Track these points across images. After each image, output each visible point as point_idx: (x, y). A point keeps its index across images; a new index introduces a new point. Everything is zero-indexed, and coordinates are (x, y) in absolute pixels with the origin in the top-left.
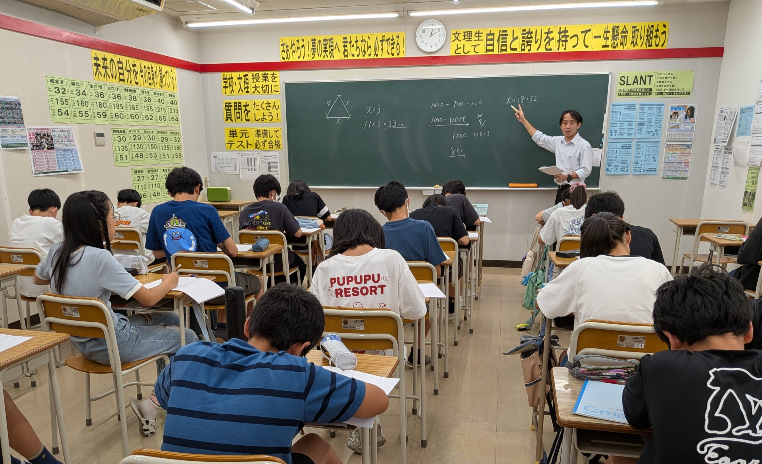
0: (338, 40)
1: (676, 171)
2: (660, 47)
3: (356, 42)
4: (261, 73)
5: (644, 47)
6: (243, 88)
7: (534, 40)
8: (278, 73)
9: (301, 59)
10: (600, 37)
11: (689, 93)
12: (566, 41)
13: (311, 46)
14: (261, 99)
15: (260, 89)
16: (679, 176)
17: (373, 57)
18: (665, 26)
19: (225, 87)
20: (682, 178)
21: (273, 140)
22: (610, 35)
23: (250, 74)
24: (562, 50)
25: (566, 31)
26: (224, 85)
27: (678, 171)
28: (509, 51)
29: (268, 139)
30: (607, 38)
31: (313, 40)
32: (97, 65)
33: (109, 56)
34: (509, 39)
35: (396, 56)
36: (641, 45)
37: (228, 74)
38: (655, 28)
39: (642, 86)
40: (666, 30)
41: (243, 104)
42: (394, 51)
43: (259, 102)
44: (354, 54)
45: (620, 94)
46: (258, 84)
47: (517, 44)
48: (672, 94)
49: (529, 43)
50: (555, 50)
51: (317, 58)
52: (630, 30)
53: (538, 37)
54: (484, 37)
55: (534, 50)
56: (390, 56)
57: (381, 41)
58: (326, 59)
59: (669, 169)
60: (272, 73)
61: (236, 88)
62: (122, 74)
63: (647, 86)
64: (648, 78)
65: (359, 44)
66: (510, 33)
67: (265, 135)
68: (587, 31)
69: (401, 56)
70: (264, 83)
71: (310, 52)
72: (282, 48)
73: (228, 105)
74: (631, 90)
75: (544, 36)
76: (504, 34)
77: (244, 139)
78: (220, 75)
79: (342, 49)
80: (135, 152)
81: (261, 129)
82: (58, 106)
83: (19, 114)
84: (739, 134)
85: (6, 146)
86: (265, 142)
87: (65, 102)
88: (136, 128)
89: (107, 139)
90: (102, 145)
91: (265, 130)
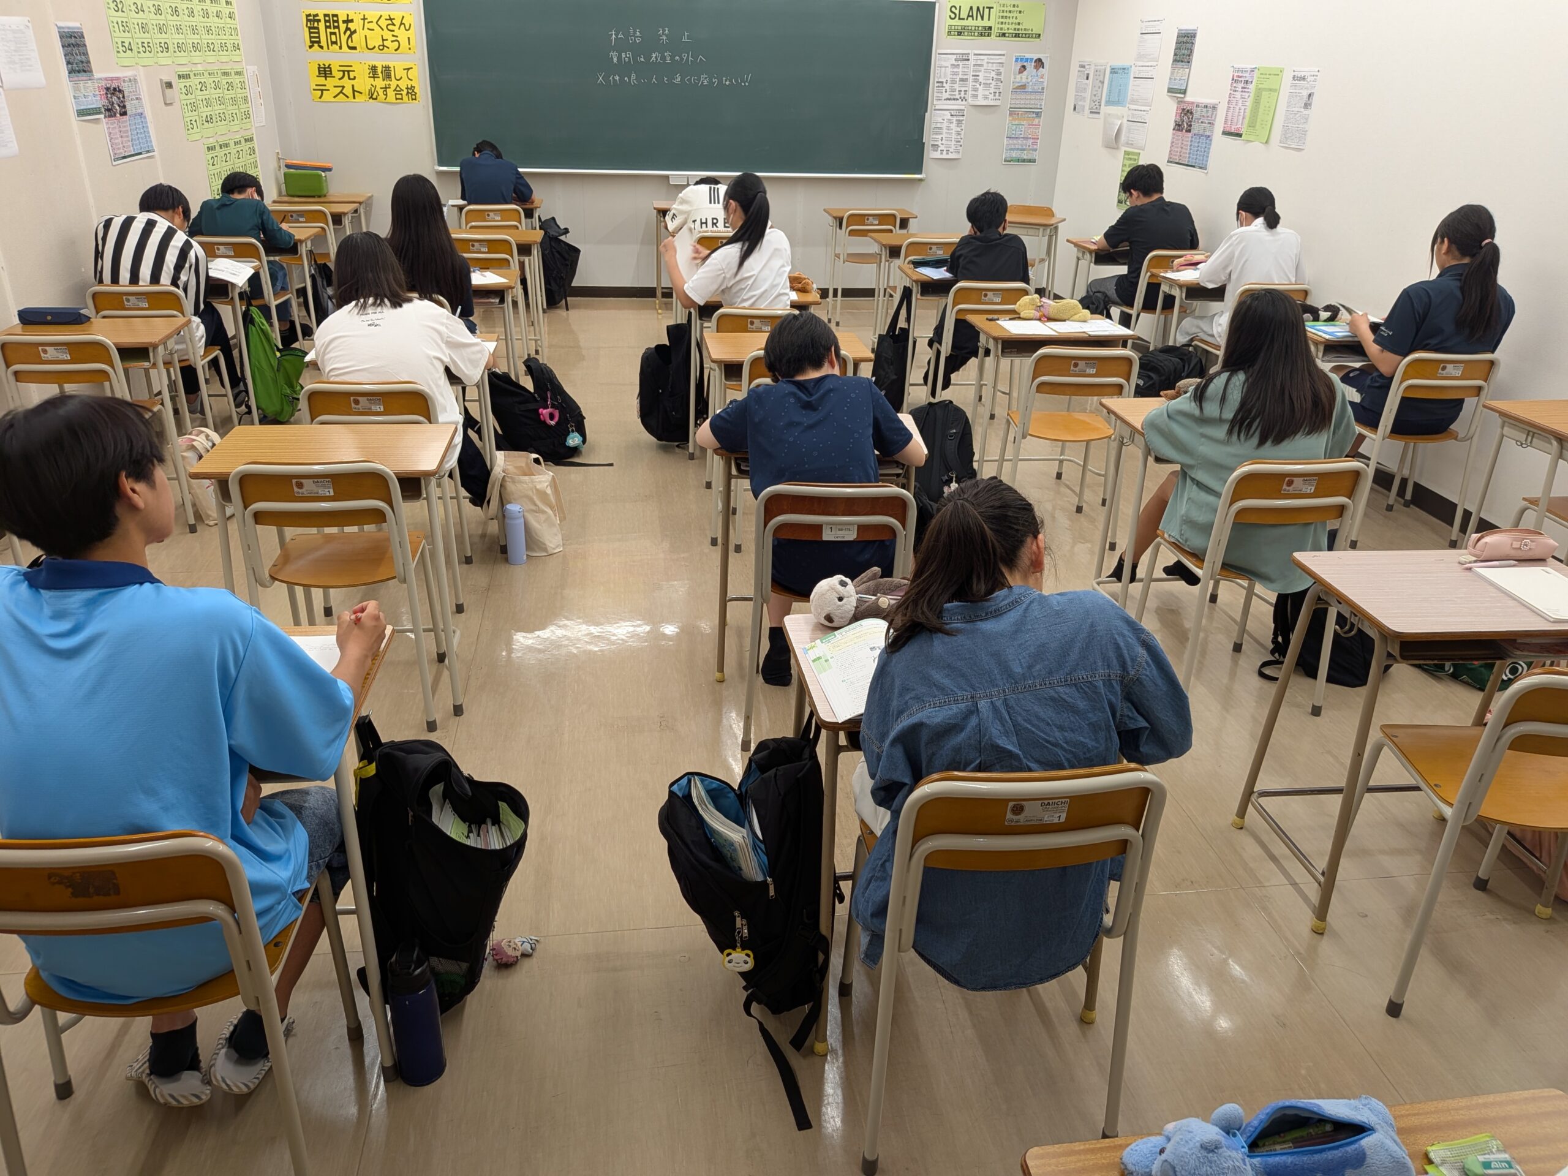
1: (1021, 150)
11: (1039, 35)
14: (375, 10)
16: (1025, 157)
20: (1030, 161)
21: (403, 84)
27: (1024, 150)
29: (393, 83)
39: (979, 22)
41: (342, 17)
45: (949, 33)
48: (1017, 36)
59: (1013, 147)
63: (986, 23)
64: (987, 11)
67: (387, 76)
73: (312, 19)
74: (963, 28)
77: (347, 83)
80: (205, 111)
81: (379, 65)
82: (120, 36)
83: (86, 54)
84: (1109, 103)
85: (81, 113)
86: (386, 88)
87: (125, 27)
88: (199, 67)
89: (176, 93)
90: (171, 104)
91: (387, 68)
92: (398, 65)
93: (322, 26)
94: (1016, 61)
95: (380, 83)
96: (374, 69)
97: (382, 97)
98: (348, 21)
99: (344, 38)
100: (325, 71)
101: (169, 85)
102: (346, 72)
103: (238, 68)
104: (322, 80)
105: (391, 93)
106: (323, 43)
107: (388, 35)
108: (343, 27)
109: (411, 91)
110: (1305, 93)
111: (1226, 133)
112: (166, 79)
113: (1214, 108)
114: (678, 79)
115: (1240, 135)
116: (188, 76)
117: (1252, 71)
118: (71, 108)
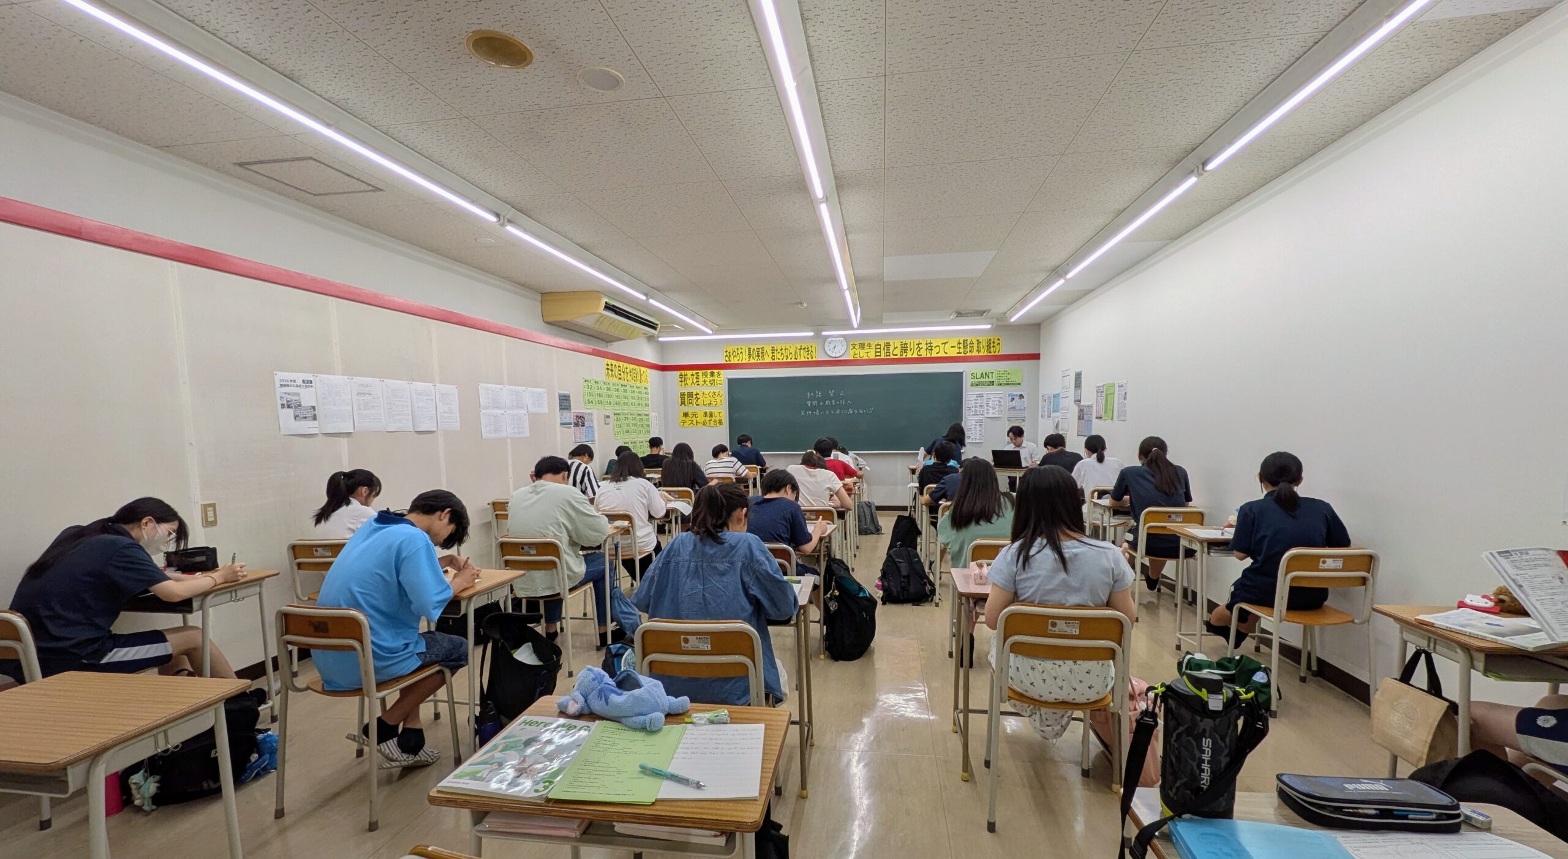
0: (768, 349)
2: (997, 354)
3: (781, 350)
4: (709, 371)
5: (986, 354)
6: (695, 381)
7: (909, 349)
8: (722, 372)
9: (740, 362)
10: (954, 347)
11: (1020, 384)
12: (932, 350)
13: (747, 353)
14: (708, 390)
15: (708, 383)
17: (793, 360)
18: (999, 340)
19: (681, 381)
21: (717, 419)
22: (961, 346)
23: (700, 372)
24: (929, 355)
25: (930, 343)
26: (680, 379)
28: (892, 356)
29: (713, 419)
30: (959, 348)
31: (749, 349)
32: (608, 369)
33: (614, 362)
34: (891, 348)
35: (810, 360)
36: (984, 352)
37: (684, 372)
38: (992, 341)
39: (987, 379)
40: (1000, 342)
41: (695, 393)
42: (809, 356)
43: (707, 392)
44: (779, 358)
45: (972, 385)
46: (706, 379)
47: (898, 351)
48: (1007, 384)
49: (906, 351)
50: (924, 355)
51: (752, 361)
52: (975, 342)
53: (912, 347)
54: (873, 347)
55: (909, 356)
56: (806, 360)
57: (800, 349)
58: (759, 361)
60: (717, 371)
61: (689, 382)
62: (620, 374)
63: (991, 380)
64: (990, 374)
65: (783, 351)
66: (891, 343)
67: (711, 415)
68: (945, 343)
69: (814, 359)
70: (711, 378)
71: (747, 357)
72: (725, 354)
73: (682, 394)
74: (979, 382)
75: (916, 346)
76: (888, 345)
77: (694, 419)
78: (678, 373)
79: (771, 355)
80: (626, 428)
81: (708, 411)
82: (587, 397)
83: (570, 403)
84: (1054, 411)
85: (562, 424)
86: (710, 420)
87: (591, 395)
88: (626, 412)
89: (611, 420)
90: (608, 424)
91: (711, 413)
92: (716, 411)
93: (686, 397)
94: (1009, 395)
95: (708, 418)
96: (706, 413)
97: (708, 424)
98: (697, 394)
99: (695, 401)
100: (686, 415)
101: (608, 417)
102: (694, 415)
103: (646, 413)
104: (684, 418)
105: (712, 422)
106: (686, 404)
107: (712, 399)
108: (694, 397)
109: (721, 422)
110: (1123, 393)
111: (1097, 418)
112: (607, 414)
113: (1091, 406)
114: (838, 412)
115: (1101, 418)
116: (619, 414)
117: (1103, 386)
118: (558, 421)
